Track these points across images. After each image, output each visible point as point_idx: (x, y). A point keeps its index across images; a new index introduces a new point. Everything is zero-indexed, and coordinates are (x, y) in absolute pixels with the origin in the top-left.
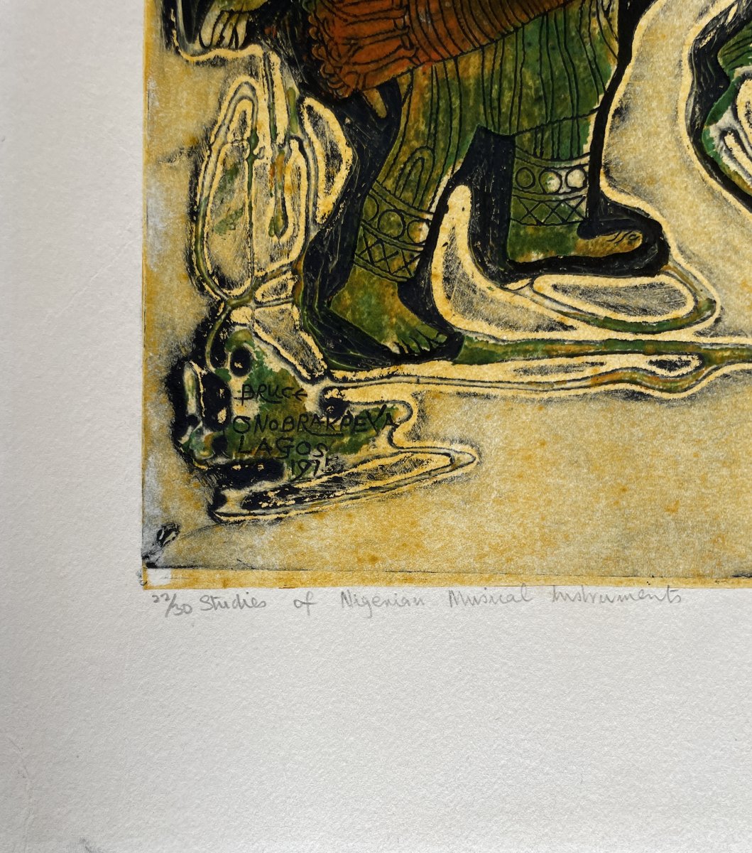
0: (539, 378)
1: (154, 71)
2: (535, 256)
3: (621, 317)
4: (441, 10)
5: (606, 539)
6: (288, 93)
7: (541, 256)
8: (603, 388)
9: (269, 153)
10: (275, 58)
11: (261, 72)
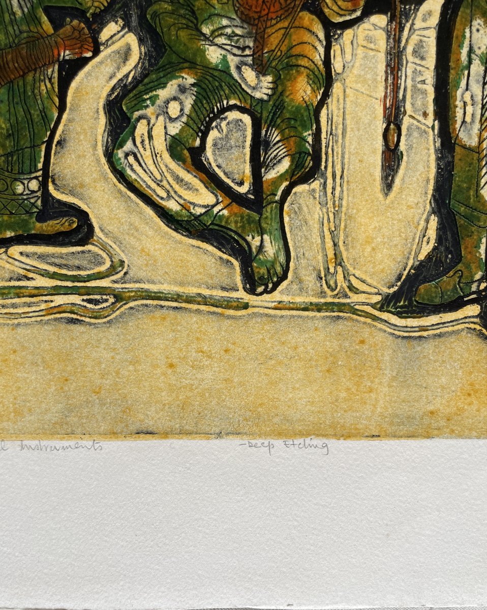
0: (12, 310)
2: (9, 234)
3: (64, 272)
5: (54, 411)
7: (13, 234)
8: (53, 316)
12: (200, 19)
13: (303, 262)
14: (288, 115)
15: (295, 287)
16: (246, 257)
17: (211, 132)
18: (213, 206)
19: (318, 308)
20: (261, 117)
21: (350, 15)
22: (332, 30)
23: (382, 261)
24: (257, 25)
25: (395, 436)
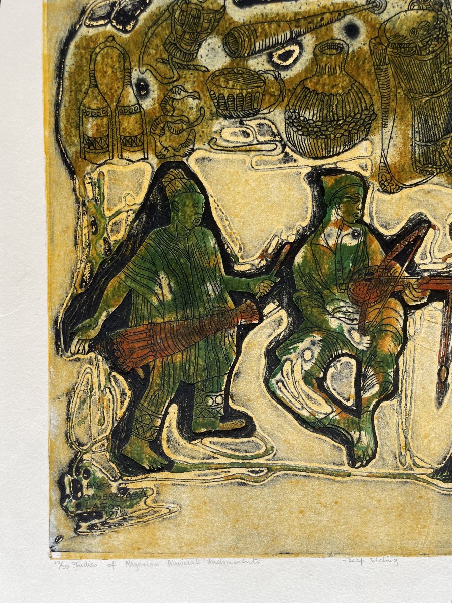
0: (204, 478)
1: (52, 364)
2: (203, 430)
3: (237, 453)
4: (166, 337)
5: (230, 540)
6: (105, 371)
7: (205, 430)
8: (229, 481)
9: (98, 394)
10: (100, 358)
11: (95, 363)
12: (326, 301)
13: (385, 448)
14: (379, 360)
15: (380, 463)
16: (350, 445)
17: (330, 369)
18: (330, 414)
19: (394, 476)
20: (362, 361)
21: (420, 301)
22: (409, 309)
23: (434, 448)
24: (362, 306)
25: (438, 554)
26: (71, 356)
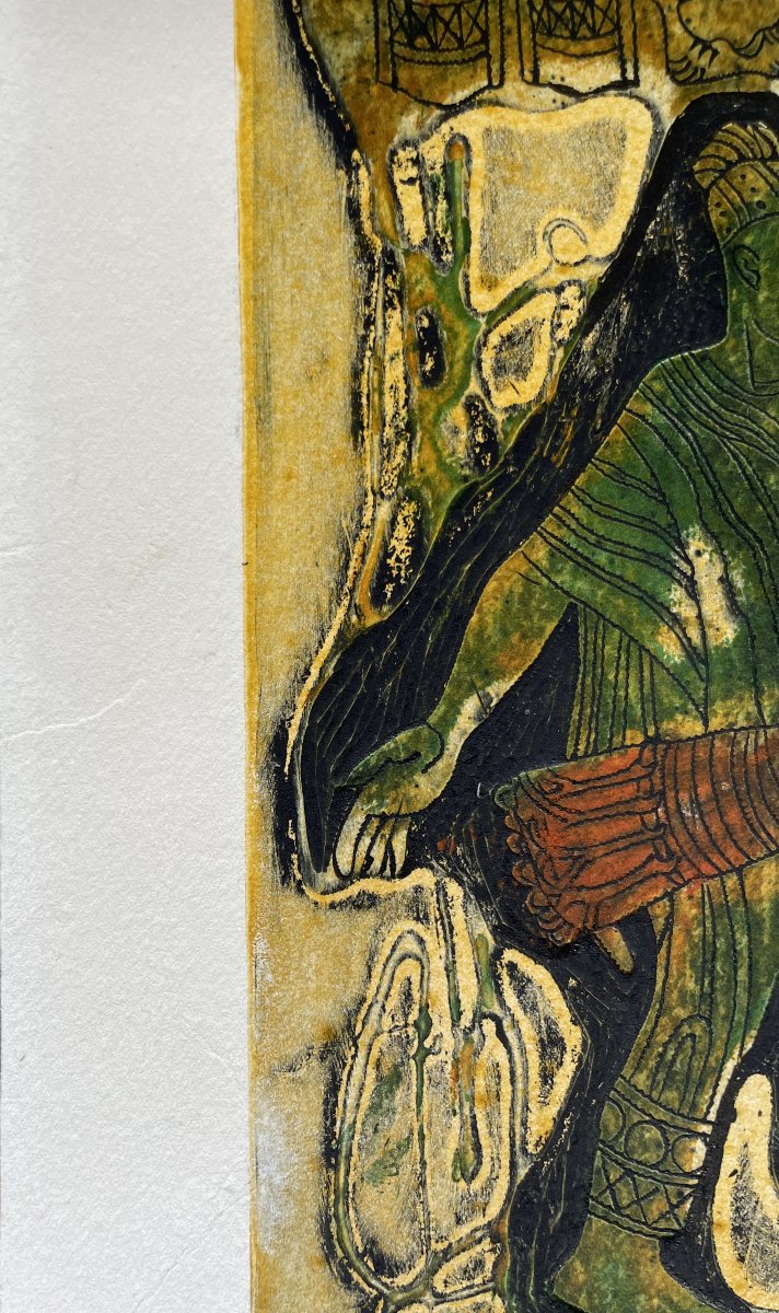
1: (263, 924)
4: (716, 796)
6: (476, 943)
9: (449, 1043)
10: (454, 889)
11: (433, 914)
26: (341, 888)
